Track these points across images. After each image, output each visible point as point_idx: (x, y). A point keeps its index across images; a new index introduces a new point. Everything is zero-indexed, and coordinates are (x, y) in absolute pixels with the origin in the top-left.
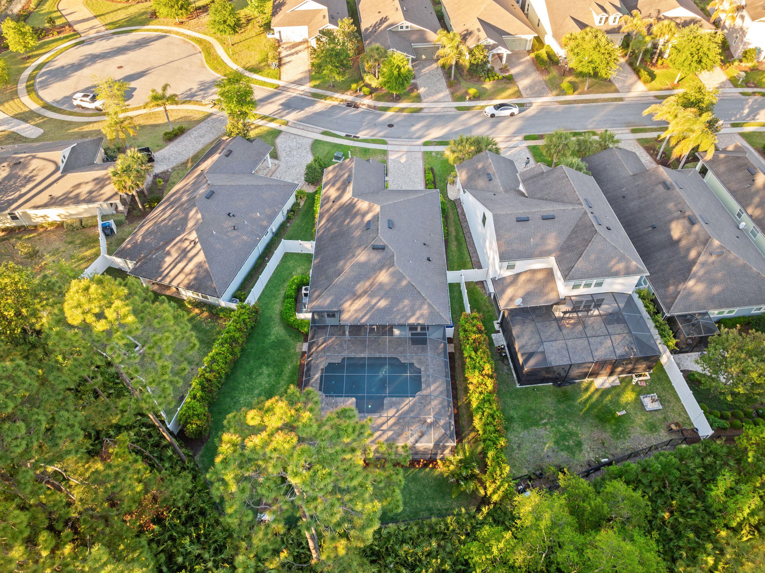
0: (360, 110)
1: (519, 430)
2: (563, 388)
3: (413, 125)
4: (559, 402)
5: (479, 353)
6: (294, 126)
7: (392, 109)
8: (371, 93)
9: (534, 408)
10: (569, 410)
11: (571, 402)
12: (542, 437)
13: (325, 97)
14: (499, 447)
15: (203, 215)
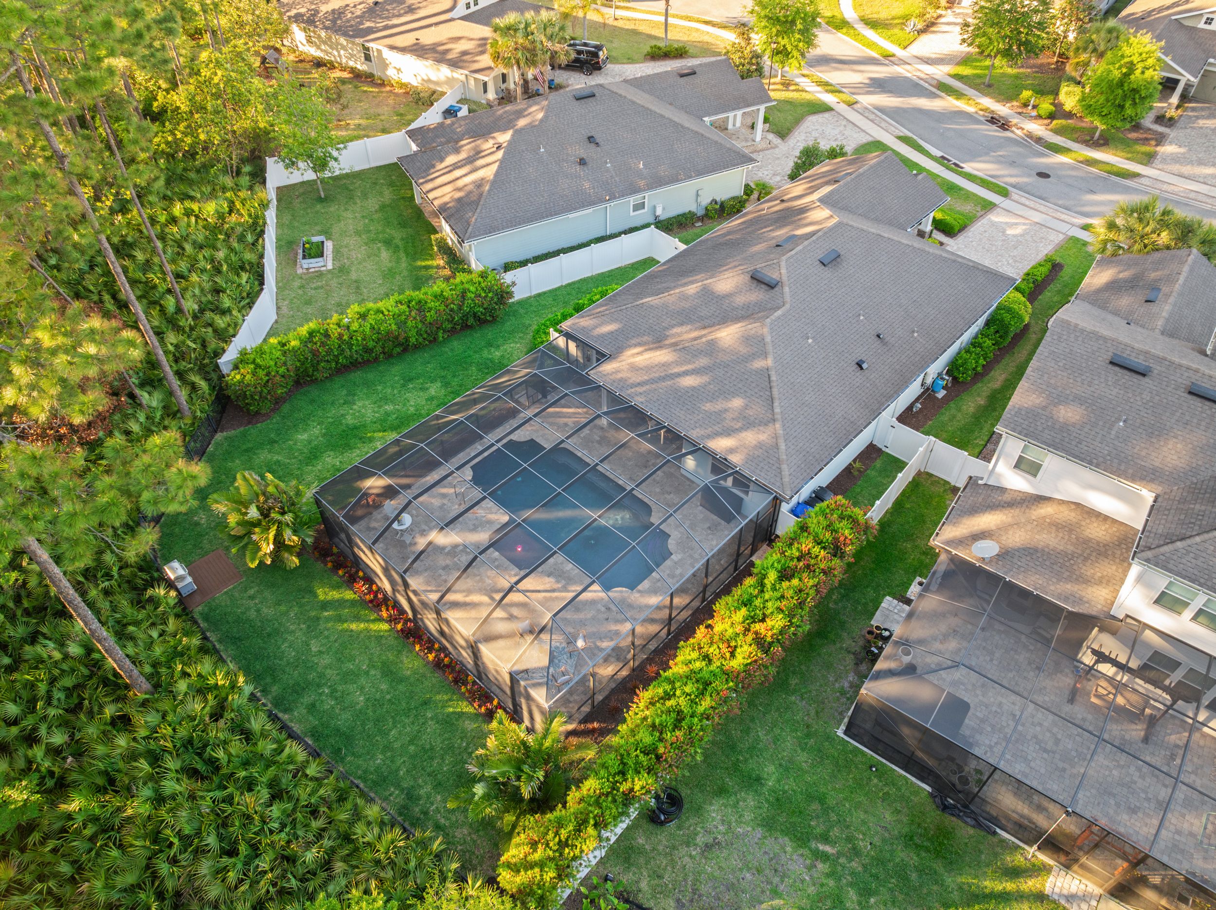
0: (1008, 134)
1: (748, 816)
2: (950, 821)
3: (1092, 192)
4: (909, 840)
5: (785, 584)
6: (865, 112)
7: (1073, 155)
8: (1052, 117)
9: (831, 802)
10: (914, 876)
11: (938, 866)
12: (783, 877)
13: (959, 95)
14: (624, 787)
15: (546, 117)
